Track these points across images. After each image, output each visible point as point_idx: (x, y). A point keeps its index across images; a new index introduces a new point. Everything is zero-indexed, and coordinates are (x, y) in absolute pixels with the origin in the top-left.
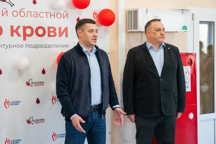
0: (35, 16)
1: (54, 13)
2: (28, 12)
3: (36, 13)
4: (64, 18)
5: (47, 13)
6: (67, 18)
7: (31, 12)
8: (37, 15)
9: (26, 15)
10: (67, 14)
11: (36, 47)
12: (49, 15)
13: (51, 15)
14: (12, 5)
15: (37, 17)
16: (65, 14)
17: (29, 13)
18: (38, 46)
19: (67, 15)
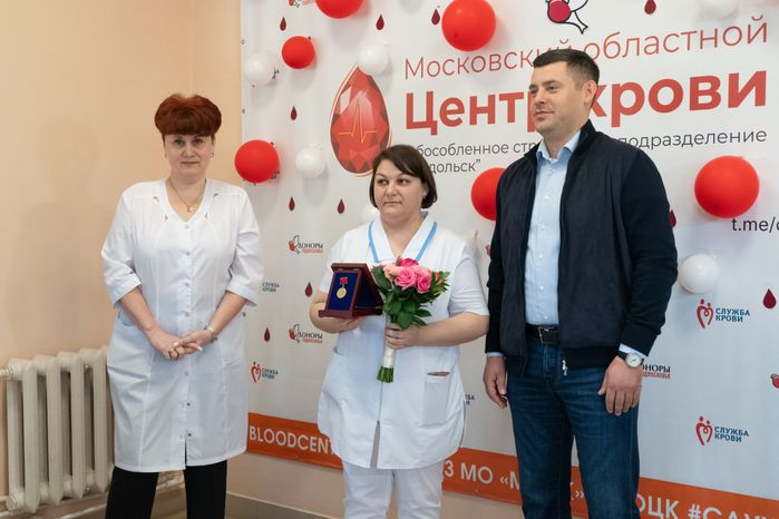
0: (649, 50)
1: (716, 30)
2: (628, 40)
3: (654, 41)
4: (750, 41)
5: (689, 33)
6: (765, 41)
7: (638, 39)
8: (657, 45)
9: (623, 52)
10: (764, 26)
11: (650, 144)
12: (695, 39)
13: (702, 39)
14: (582, 27)
15: (657, 51)
16: (756, 26)
17: (633, 44)
18: (656, 141)
19: (762, 30)
